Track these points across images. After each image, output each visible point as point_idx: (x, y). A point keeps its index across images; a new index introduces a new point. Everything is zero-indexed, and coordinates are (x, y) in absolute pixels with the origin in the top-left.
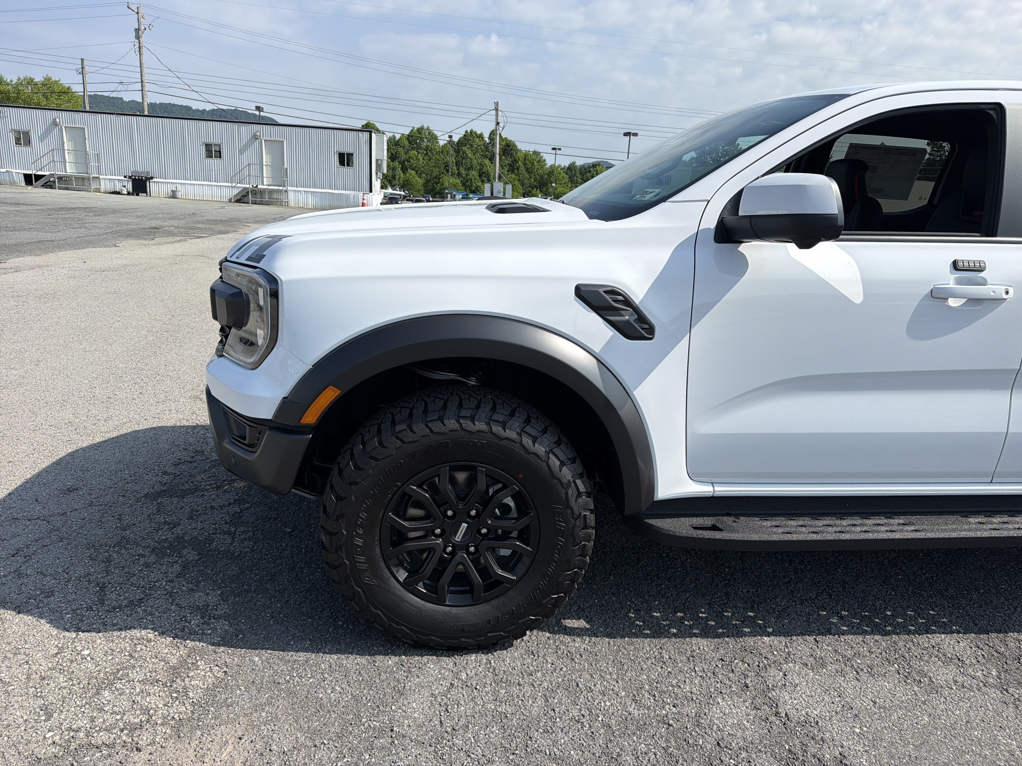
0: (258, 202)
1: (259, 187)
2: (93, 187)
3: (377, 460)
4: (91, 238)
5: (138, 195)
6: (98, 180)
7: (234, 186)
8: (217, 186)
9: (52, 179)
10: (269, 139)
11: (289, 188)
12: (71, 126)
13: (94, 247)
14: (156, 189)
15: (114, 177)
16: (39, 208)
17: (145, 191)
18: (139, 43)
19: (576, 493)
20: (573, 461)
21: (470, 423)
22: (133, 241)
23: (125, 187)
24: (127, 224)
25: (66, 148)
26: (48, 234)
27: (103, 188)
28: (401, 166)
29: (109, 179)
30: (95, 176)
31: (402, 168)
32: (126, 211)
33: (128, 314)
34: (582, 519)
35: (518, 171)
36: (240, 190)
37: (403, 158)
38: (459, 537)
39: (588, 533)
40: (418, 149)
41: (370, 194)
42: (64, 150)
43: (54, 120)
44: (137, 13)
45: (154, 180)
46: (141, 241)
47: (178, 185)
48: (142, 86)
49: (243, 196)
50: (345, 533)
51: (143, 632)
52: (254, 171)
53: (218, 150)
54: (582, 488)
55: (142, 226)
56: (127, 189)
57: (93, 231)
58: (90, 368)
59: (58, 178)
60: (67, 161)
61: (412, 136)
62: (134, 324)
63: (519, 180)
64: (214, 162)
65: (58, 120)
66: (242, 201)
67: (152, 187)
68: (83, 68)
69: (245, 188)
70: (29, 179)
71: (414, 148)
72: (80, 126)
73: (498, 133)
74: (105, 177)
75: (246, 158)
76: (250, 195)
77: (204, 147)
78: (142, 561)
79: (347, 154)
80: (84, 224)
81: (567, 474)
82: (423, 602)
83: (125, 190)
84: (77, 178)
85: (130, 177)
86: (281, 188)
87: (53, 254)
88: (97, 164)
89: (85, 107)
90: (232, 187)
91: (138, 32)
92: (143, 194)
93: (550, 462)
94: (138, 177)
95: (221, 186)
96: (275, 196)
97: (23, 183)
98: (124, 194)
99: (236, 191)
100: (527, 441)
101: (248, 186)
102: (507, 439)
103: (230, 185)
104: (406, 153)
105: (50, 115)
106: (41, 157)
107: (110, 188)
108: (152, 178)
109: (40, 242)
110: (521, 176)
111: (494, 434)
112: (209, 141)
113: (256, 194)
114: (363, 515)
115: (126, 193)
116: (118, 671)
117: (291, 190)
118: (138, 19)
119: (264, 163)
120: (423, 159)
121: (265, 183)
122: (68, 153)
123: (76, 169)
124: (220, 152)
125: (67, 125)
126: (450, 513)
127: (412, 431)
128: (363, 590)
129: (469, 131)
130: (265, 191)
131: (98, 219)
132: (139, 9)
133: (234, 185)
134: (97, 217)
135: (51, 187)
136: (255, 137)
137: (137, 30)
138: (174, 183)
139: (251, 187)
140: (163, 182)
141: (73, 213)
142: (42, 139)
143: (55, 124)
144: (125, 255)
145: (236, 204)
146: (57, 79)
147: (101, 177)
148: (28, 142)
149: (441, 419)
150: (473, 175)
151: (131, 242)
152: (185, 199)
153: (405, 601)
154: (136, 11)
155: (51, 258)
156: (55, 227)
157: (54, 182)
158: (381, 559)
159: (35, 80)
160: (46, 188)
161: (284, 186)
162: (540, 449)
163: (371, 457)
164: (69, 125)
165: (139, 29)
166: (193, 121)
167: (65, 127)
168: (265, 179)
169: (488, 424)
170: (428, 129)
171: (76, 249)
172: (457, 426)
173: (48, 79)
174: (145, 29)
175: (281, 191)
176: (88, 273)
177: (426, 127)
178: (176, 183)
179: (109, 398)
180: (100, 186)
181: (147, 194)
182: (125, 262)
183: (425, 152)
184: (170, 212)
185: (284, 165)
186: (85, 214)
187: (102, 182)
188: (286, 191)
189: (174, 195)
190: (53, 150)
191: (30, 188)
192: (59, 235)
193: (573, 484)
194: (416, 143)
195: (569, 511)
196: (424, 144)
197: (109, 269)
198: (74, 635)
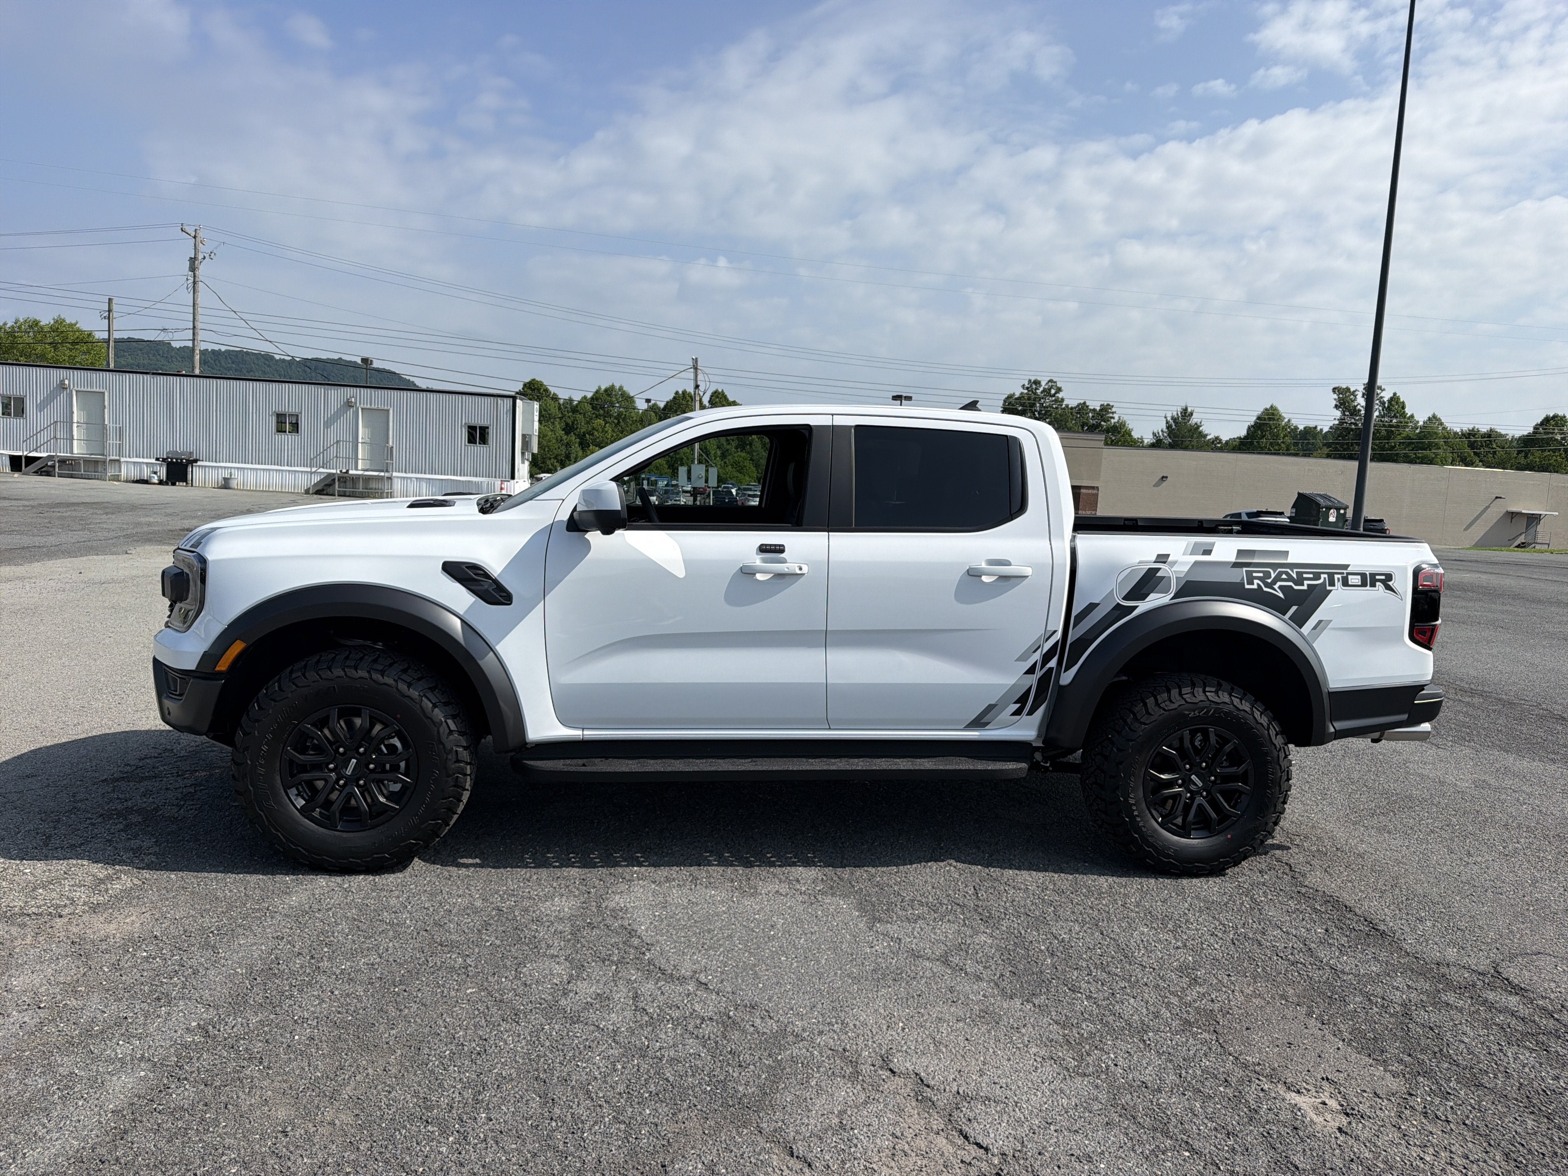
0: (348, 494)
1: (351, 472)
2: (109, 474)
3: (275, 701)
4: (94, 543)
5: (174, 484)
6: (117, 463)
7: (315, 472)
8: (289, 471)
9: (50, 463)
10: (369, 406)
11: (395, 474)
12: (86, 389)
13: (98, 554)
14: (202, 476)
15: (141, 460)
16: (27, 503)
17: (184, 479)
18: (195, 276)
19: (447, 731)
20: (446, 704)
21: (353, 671)
22: (152, 547)
23: (155, 473)
24: (149, 524)
25: (75, 420)
26: (36, 538)
27: (123, 474)
28: (578, 440)
29: (134, 463)
30: (114, 458)
31: (581, 444)
32: (152, 507)
33: (124, 630)
34: (454, 754)
35: (751, 447)
36: (322, 477)
37: (582, 431)
38: (349, 771)
39: (460, 767)
40: (605, 417)
41: (512, 481)
42: (72, 423)
43: (62, 382)
44: (195, 237)
45: (199, 463)
46: (163, 547)
47: (233, 470)
48: (194, 334)
49: (326, 485)
50: (249, 762)
51: (79, 861)
52: (345, 450)
53: (294, 422)
54: (453, 727)
55: (169, 528)
56: (159, 477)
57: (99, 534)
58: (67, 682)
59: (59, 461)
60: (75, 437)
61: (597, 399)
62: (128, 639)
63: (751, 460)
64: (288, 439)
65: (67, 382)
66: (325, 492)
67: (197, 474)
68: (110, 311)
69: (330, 475)
70: (16, 463)
71: (600, 415)
72: (98, 390)
73: (698, 398)
74: (128, 459)
75: (333, 433)
76: (337, 483)
77: (274, 418)
78: (89, 821)
79: (480, 427)
80: (88, 524)
81: (438, 714)
82: (317, 827)
83: (156, 478)
84: (86, 461)
85: (164, 460)
86: (382, 474)
87: (39, 564)
88: (118, 442)
89: (108, 364)
90: (311, 473)
91: (194, 262)
92: (181, 484)
93: (423, 704)
94: (177, 459)
95: (295, 471)
96: (373, 485)
97: (8, 470)
98: (154, 484)
99: (316, 479)
100: (403, 687)
101: (334, 471)
102: (385, 684)
103: (308, 469)
104: (588, 423)
105: (56, 375)
106: (37, 433)
107: (134, 473)
108: (196, 461)
109: (23, 548)
110: (755, 454)
111: (374, 681)
112: (281, 410)
113: (345, 482)
114: (265, 748)
115: (156, 482)
116: (53, 880)
117: (397, 477)
118: (195, 245)
119: (360, 440)
120: (613, 431)
121: (360, 467)
122: (77, 426)
123: (88, 449)
124: (298, 424)
125: (79, 389)
126: (341, 750)
127: (305, 677)
128: (265, 814)
129: (680, 393)
130: (359, 478)
131: (108, 519)
132: (198, 231)
133: (314, 469)
134: (109, 516)
135: (48, 474)
136: (349, 405)
137: (193, 260)
138: (228, 468)
139: (338, 472)
140: (212, 467)
141: (75, 510)
142: (41, 407)
143: (62, 387)
144: (136, 564)
145: (315, 496)
146: (73, 322)
147: (122, 459)
148: (20, 412)
149: (330, 668)
150: (684, 454)
151: (148, 548)
152: (243, 490)
153: (302, 825)
154: (193, 234)
155: (36, 567)
156: (47, 529)
157: (53, 466)
158: (282, 788)
159: (42, 324)
160: (41, 475)
161: (387, 471)
162: (414, 693)
163: (272, 699)
164: (82, 389)
165: (195, 258)
166: (261, 383)
167: (77, 391)
168: (360, 462)
169: (369, 672)
170: (621, 388)
171: (71, 557)
172: (342, 673)
173: (59, 322)
174: (204, 258)
175: (383, 477)
176: (82, 586)
177: (617, 386)
178: (231, 468)
179: (83, 707)
180: (120, 471)
181: (187, 484)
182: (134, 572)
183: (616, 421)
184: (215, 507)
185: (388, 443)
186: (91, 511)
187: (124, 468)
188: (390, 478)
189: (226, 484)
190: (56, 422)
191: (16, 475)
192: (52, 540)
193: (444, 724)
194: (603, 408)
195: (442, 747)
196: (615, 411)
197: (113, 581)
198: (18, 862)
